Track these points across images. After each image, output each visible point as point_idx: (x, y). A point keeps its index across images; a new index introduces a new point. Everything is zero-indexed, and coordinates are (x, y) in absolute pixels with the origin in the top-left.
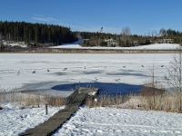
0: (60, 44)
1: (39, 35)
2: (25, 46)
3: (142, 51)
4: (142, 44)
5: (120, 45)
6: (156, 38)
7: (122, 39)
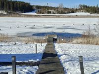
0: (25, 12)
1: (13, 7)
2: (5, 13)
3: (70, 17)
4: (70, 13)
5: (58, 13)
6: (77, 9)
7: (59, 10)
